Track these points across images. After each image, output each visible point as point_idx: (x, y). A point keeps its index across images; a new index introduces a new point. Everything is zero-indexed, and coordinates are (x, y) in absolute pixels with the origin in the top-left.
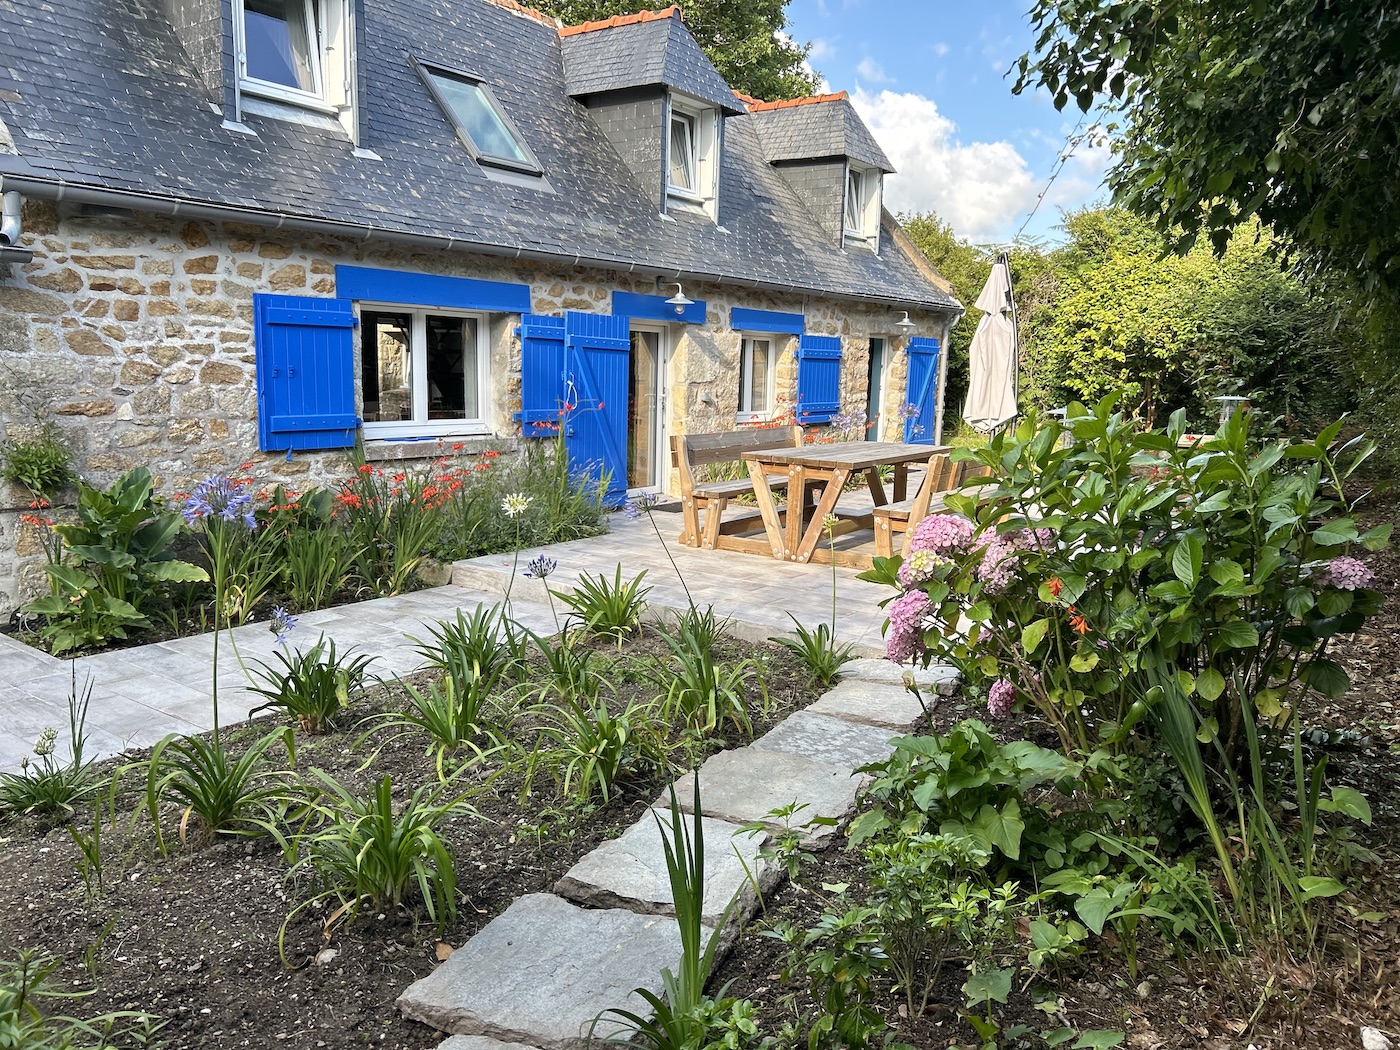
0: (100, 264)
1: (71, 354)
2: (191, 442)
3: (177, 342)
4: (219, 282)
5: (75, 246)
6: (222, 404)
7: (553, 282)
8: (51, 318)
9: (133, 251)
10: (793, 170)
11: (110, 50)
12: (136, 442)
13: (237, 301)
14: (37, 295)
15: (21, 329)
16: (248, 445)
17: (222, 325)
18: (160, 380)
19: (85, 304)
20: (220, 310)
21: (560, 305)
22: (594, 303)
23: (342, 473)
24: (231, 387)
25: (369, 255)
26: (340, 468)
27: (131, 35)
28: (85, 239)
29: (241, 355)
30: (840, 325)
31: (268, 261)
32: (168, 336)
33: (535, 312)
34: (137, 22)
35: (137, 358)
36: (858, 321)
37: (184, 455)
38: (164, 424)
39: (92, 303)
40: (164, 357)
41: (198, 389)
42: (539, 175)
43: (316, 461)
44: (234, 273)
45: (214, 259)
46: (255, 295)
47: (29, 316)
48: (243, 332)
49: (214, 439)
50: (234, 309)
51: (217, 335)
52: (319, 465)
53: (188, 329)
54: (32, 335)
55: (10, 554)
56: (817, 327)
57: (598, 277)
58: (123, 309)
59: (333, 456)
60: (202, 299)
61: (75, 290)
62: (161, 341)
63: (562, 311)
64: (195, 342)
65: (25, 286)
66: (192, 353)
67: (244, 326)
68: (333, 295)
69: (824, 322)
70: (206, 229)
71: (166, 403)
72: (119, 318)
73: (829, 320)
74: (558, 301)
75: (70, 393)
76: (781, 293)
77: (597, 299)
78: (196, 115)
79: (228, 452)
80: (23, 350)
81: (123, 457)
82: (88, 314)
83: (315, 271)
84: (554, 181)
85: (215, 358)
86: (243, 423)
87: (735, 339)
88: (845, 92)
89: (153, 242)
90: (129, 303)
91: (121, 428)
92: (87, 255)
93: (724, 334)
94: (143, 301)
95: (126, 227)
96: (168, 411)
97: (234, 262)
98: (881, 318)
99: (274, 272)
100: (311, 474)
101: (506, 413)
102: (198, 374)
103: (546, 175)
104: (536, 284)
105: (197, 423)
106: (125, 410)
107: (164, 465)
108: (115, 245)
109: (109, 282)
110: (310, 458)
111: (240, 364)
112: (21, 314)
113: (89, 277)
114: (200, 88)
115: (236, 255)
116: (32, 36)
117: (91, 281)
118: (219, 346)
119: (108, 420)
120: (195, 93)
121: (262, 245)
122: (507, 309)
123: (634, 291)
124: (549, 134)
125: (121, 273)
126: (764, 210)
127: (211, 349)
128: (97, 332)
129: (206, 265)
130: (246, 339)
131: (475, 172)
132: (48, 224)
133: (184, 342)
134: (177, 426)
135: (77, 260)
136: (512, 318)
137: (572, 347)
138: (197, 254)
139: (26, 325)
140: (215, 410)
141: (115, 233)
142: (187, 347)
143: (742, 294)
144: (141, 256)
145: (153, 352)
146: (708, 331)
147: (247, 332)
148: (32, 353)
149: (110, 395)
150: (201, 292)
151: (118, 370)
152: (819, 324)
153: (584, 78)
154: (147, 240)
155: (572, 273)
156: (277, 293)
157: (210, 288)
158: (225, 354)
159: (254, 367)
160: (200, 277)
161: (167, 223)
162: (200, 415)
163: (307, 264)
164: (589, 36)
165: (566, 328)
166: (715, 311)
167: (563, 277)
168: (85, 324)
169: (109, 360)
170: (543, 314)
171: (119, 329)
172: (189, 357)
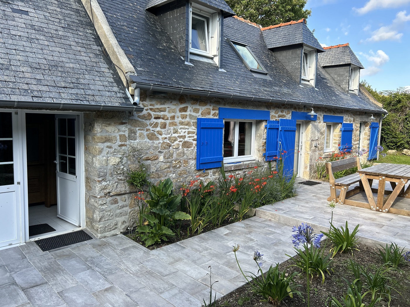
0: (157, 110)
1: (148, 140)
2: (178, 168)
3: (176, 135)
4: (188, 115)
5: (151, 105)
6: (187, 154)
7: (276, 109)
8: (143, 129)
9: (166, 106)
10: (330, 69)
11: (153, 41)
12: (164, 168)
13: (193, 121)
14: (140, 122)
15: (135, 133)
16: (193, 168)
17: (188, 129)
18: (171, 148)
19: (152, 124)
20: (188, 124)
21: (277, 117)
22: (286, 115)
23: (217, 176)
24: (190, 149)
25: (228, 104)
26: (217, 174)
27: (157, 36)
28: (153, 103)
29: (193, 138)
30: (352, 119)
31: (201, 107)
32: (174, 133)
33: (271, 120)
34: (159, 32)
35: (165, 141)
36: (357, 118)
37: (176, 172)
38: (171, 162)
39: (154, 123)
40: (172, 140)
41: (181, 150)
42: (266, 74)
43: (211, 172)
44: (192, 112)
45: (187, 107)
46: (198, 118)
47: (138, 128)
48: (193, 131)
49: (184, 166)
50: (192, 123)
51: (187, 132)
52: (211, 173)
53: (179, 131)
54: (138, 135)
55: (128, 208)
56: (346, 120)
57: (288, 107)
58: (162, 125)
59: (215, 170)
60: (183, 120)
61: (150, 119)
62: (172, 135)
63: (277, 119)
64: (181, 135)
65: (136, 118)
66: (180, 138)
67: (193, 129)
68: (217, 117)
69: (348, 118)
70: (185, 98)
71: (172, 155)
72: (161, 128)
73: (350, 118)
74: (277, 115)
75: (147, 153)
76: (337, 109)
77: (287, 114)
78: (178, 60)
79: (188, 170)
80: (135, 140)
81: (160, 173)
82: (153, 127)
83: (213, 110)
84: (271, 76)
85: (186, 139)
86: (192, 161)
87: (324, 125)
88: (348, 43)
89: (171, 102)
90: (164, 123)
91: (159, 164)
92: (154, 108)
93: (321, 124)
94: (168, 122)
95: (165, 98)
96: (173, 158)
97: (192, 108)
98: (363, 116)
99: (202, 110)
100: (209, 177)
101: (261, 153)
102: (181, 145)
103: (268, 74)
104: (271, 110)
105: (180, 161)
106: (161, 158)
107: (170, 176)
108: (161, 104)
109: (159, 116)
110: (209, 171)
111: (192, 141)
112: (135, 128)
113: (154, 115)
114: (177, 52)
115: (193, 106)
116: (133, 37)
117: (154, 116)
118: (187, 136)
119: (156, 161)
120: (176, 53)
121: (200, 102)
122: (263, 119)
123: (297, 111)
124: (266, 61)
125: (162, 113)
126: (325, 82)
127: (185, 137)
128: (155, 133)
129: (184, 110)
130: (194, 133)
131: (250, 74)
132: (144, 98)
133: (178, 135)
134: (175, 162)
135: (151, 109)
136: (264, 122)
137: (281, 131)
138: (182, 106)
139: (136, 131)
140: (185, 157)
141: (161, 100)
142: (178, 137)
143: (326, 110)
144: (168, 107)
145: (170, 139)
146: (317, 123)
147: (195, 131)
148: (137, 141)
149: (157, 153)
150: (183, 118)
151: (160, 145)
152: (347, 119)
153: (273, 43)
154: (170, 102)
155: (281, 106)
156: (203, 117)
157: (185, 117)
158: (189, 138)
159: (196, 142)
160: (183, 113)
161: (175, 96)
162: (181, 158)
163: (211, 108)
164: (272, 30)
165: (280, 124)
166: (319, 116)
167: (278, 107)
168: (152, 130)
169: (158, 142)
170: (272, 120)
171: (161, 131)
172: (179, 140)
